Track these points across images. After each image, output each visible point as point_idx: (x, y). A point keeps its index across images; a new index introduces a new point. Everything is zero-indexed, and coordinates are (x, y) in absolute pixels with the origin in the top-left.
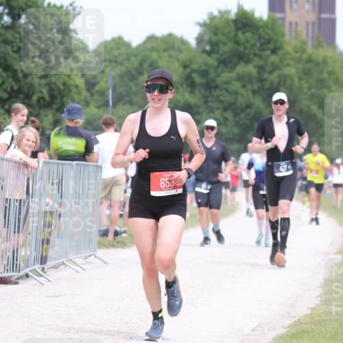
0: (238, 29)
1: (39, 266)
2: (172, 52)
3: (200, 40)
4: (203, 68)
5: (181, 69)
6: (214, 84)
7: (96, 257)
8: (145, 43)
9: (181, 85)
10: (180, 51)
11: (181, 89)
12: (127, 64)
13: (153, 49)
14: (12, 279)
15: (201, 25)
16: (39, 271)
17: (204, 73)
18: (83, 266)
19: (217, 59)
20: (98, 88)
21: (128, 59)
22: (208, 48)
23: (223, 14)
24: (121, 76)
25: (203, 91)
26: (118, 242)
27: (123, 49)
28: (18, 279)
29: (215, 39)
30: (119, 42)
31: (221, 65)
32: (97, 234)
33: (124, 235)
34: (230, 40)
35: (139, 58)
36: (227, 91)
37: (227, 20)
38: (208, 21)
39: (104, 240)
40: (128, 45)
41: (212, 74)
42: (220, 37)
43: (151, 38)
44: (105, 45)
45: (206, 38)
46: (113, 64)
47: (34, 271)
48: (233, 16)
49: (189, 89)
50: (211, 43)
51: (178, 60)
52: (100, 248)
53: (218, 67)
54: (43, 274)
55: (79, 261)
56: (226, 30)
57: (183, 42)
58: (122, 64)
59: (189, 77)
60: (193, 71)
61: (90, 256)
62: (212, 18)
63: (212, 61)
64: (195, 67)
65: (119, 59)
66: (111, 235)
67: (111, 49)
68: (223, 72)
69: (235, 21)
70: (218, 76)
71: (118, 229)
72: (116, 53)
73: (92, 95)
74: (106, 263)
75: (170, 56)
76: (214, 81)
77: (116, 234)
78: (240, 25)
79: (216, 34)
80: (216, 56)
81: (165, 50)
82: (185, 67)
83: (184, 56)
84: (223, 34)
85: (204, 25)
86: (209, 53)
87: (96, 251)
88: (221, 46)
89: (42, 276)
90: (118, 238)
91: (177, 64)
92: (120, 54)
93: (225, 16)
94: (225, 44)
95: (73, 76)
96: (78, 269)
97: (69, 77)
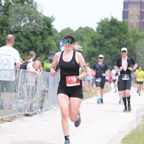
0: (111, 25)
1: (40, 110)
2: (88, 33)
3: (98, 29)
4: (99, 39)
6: (103, 45)
8: (78, 30)
10: (91, 33)
11: (91, 47)
13: (81, 32)
15: (98, 24)
16: (40, 112)
17: (99, 41)
18: (56, 110)
19: (104, 36)
22: (101, 32)
23: (106, 19)
25: (99, 47)
27: (70, 32)
28: (32, 114)
29: (103, 28)
30: (68, 30)
34: (108, 29)
36: (108, 47)
37: (108, 22)
38: (101, 22)
40: (72, 31)
41: (102, 41)
42: (105, 28)
43: (81, 28)
44: (63, 31)
45: (100, 28)
47: (38, 112)
48: (109, 20)
49: (94, 47)
50: (102, 30)
51: (90, 36)
53: (104, 38)
55: (54, 108)
56: (107, 26)
57: (92, 30)
59: (94, 42)
60: (95, 40)
61: (58, 106)
62: (102, 21)
64: (96, 38)
67: (66, 32)
68: (106, 40)
69: (110, 22)
70: (104, 42)
72: (68, 33)
75: (87, 35)
78: (112, 24)
80: (103, 35)
81: (85, 33)
82: (93, 38)
83: (92, 35)
85: (99, 23)
86: (101, 34)
89: (41, 113)
91: (89, 38)
93: (107, 20)
94: (106, 30)
95: (52, 42)
96: (54, 111)
97: (51, 42)
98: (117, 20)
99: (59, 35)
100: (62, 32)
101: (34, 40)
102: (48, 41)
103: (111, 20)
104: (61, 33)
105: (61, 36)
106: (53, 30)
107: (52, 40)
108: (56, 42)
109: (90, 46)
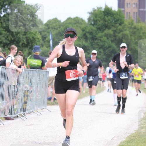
0: (105, 15)
1: (23, 112)
2: (78, 24)
3: (89, 19)
4: (91, 31)
5: (82, 32)
6: (95, 38)
7: (46, 109)
8: (66, 20)
9: (82, 38)
10: (81, 24)
11: (82, 40)
12: (59, 29)
13: (70, 23)
14: (11, 118)
15: (90, 13)
16: (23, 115)
17: (91, 33)
18: (41, 113)
19: (97, 27)
20: (47, 39)
21: (60, 27)
22: (93, 23)
23: (99, 9)
24: (57, 34)
25: (90, 40)
26: (55, 103)
27: (57, 23)
28: (14, 118)
29: (95, 19)
30: (56, 20)
31: (98, 30)
32: (47, 100)
34: (102, 20)
35: (64, 27)
36: (101, 40)
37: (101, 11)
38: (93, 12)
39: (49, 102)
40: (60, 21)
41: (94, 34)
42: (98, 18)
43: (69, 19)
44: (49, 21)
45: (92, 18)
46: (53, 29)
47: (21, 115)
48: (103, 10)
49: (85, 40)
50: (94, 21)
51: (80, 28)
52: (48, 105)
53: (97, 30)
54: (24, 116)
55: (39, 111)
56: (100, 16)
57: (82, 20)
58: (57, 29)
59: (85, 35)
60: (87, 32)
61: (43, 109)
62: (94, 10)
63: (94, 28)
64: (87, 30)
65: (56, 27)
66: (52, 100)
67: (52, 23)
68: (99, 33)
69: (104, 12)
70: (97, 34)
71: (55, 97)
72: (54, 25)
73: (45, 42)
74: (50, 111)
75: (77, 26)
76: (95, 36)
77: (55, 99)
78: (106, 13)
79: (96, 17)
80: (96, 26)
81: (75, 24)
82: (83, 31)
83: (83, 26)
84: (99, 17)
85: (91, 13)
86: (93, 25)
87: (46, 106)
88: (98, 22)
89: (24, 117)
90: (56, 101)
91: (80, 29)
92: (56, 25)
93: (100, 10)
95: (36, 34)
96: (39, 114)
97: (35, 34)
98: (111, 9)
100: (48, 23)
101: (15, 32)
102: (32, 33)
103: (105, 9)
104: (46, 25)
105: (47, 27)
107: (36, 32)
108: (41, 34)
109: (80, 39)
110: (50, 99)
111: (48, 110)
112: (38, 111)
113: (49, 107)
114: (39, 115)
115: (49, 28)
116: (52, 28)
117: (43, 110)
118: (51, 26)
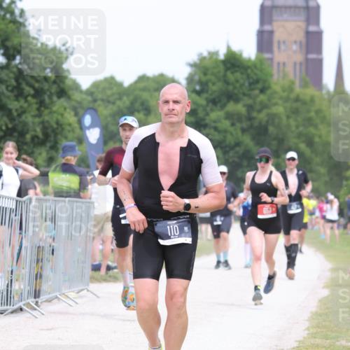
0: (227, 69)
1: (33, 300)
3: (190, 80)
6: (203, 123)
7: (88, 291)
8: (136, 82)
12: (118, 103)
13: (144, 89)
15: (191, 65)
16: (33, 305)
18: (75, 300)
19: (207, 99)
21: (120, 99)
22: (198, 88)
23: (213, 55)
26: (110, 276)
27: (115, 89)
28: (12, 312)
29: (204, 79)
30: (111, 82)
31: (210, 104)
32: (90, 268)
33: (116, 270)
34: (219, 80)
35: (131, 98)
36: (216, 129)
37: (217, 61)
38: (198, 62)
39: (96, 274)
40: (120, 85)
41: (201, 114)
42: (209, 77)
43: (143, 78)
44: (96, 85)
45: (197, 78)
46: (106, 104)
47: (28, 305)
48: (222, 57)
50: (200, 83)
52: (92, 282)
53: (207, 105)
54: (37, 308)
55: (72, 295)
56: (215, 71)
58: (114, 103)
61: (82, 290)
62: (202, 59)
63: (202, 101)
65: (112, 99)
67: (104, 89)
68: (212, 110)
69: (224, 62)
70: (207, 114)
71: (110, 263)
72: (109, 92)
74: (98, 297)
76: (204, 120)
77: (109, 268)
78: (229, 65)
79: (205, 74)
80: (205, 95)
84: (213, 74)
85: (193, 65)
86: (199, 93)
87: (88, 285)
88: (210, 85)
89: (35, 309)
90: (111, 272)
92: (113, 94)
93: (215, 57)
94: (214, 84)
95: (66, 115)
96: (71, 302)
97: (62, 115)
98: (241, 55)
99: (84, 96)
100: (93, 90)
101: (17, 110)
102: (56, 112)
103: (226, 55)
104: (90, 92)
105: (90, 98)
106: (68, 82)
107: (65, 109)
108: (76, 114)
110: (96, 268)
111: (92, 293)
112: (70, 296)
113: (94, 287)
114: (71, 306)
115: (95, 101)
116: (103, 100)
117: (81, 293)
118: (100, 96)
